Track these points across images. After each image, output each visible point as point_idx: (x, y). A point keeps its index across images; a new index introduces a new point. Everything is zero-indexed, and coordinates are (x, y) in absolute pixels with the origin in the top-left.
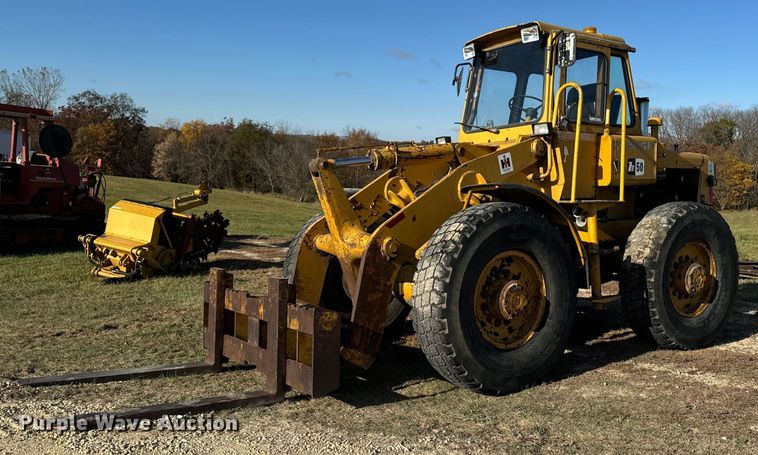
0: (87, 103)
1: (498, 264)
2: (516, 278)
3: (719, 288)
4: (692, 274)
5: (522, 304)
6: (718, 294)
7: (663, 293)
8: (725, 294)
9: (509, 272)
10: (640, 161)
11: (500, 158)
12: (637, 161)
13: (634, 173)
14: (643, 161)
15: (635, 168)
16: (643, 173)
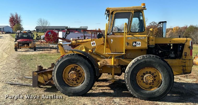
0: (153, 24)
1: (73, 67)
2: (79, 71)
3: (162, 84)
4: (146, 77)
5: (75, 77)
6: (162, 85)
7: (130, 81)
8: (164, 85)
9: (77, 69)
10: (139, 42)
11: (92, 42)
12: (137, 42)
13: (136, 46)
14: (140, 42)
15: (136, 44)
16: (140, 46)
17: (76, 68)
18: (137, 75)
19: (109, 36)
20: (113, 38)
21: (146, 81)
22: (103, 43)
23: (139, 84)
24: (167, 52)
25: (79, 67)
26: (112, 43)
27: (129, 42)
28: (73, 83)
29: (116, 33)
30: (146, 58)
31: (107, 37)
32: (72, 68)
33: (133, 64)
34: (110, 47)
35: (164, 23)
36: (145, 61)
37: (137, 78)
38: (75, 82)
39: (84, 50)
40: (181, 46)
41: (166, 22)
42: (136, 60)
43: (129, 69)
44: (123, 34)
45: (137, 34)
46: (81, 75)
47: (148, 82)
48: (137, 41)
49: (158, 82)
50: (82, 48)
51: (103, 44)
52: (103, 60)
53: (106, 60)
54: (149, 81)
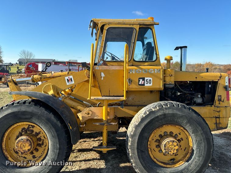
1: (26, 127)
2: (37, 134)
3: (194, 155)
4: (165, 145)
5: (27, 147)
6: (193, 157)
7: (138, 152)
8: (198, 158)
9: (32, 131)
10: (149, 79)
11: (66, 78)
12: (146, 79)
13: (144, 85)
14: (151, 79)
15: (144, 82)
16: (151, 85)
17: (31, 129)
18: (150, 139)
19: (97, 67)
20: (105, 71)
21: (166, 152)
22: (87, 79)
23: (152, 157)
24: (188, 94)
25: (38, 127)
26: (102, 79)
27: (132, 78)
28: (26, 158)
29: (109, 63)
30: (166, 109)
31: (93, 69)
32: (24, 128)
33: (143, 119)
34: (99, 87)
35: (183, 49)
36: (165, 115)
37: (149, 146)
38: (30, 157)
39: (51, 92)
40: (210, 85)
41: (186, 47)
42: (148, 113)
43: (134, 129)
44: (122, 63)
45: (145, 65)
46: (43, 142)
47: (170, 153)
48: (147, 77)
49: (185, 150)
50: (48, 88)
51: (88, 81)
52: (87, 110)
53: (92, 108)
54: (171, 151)
